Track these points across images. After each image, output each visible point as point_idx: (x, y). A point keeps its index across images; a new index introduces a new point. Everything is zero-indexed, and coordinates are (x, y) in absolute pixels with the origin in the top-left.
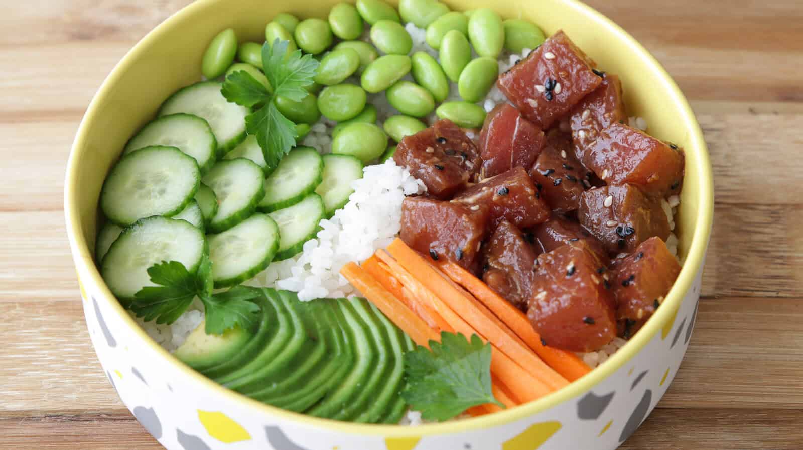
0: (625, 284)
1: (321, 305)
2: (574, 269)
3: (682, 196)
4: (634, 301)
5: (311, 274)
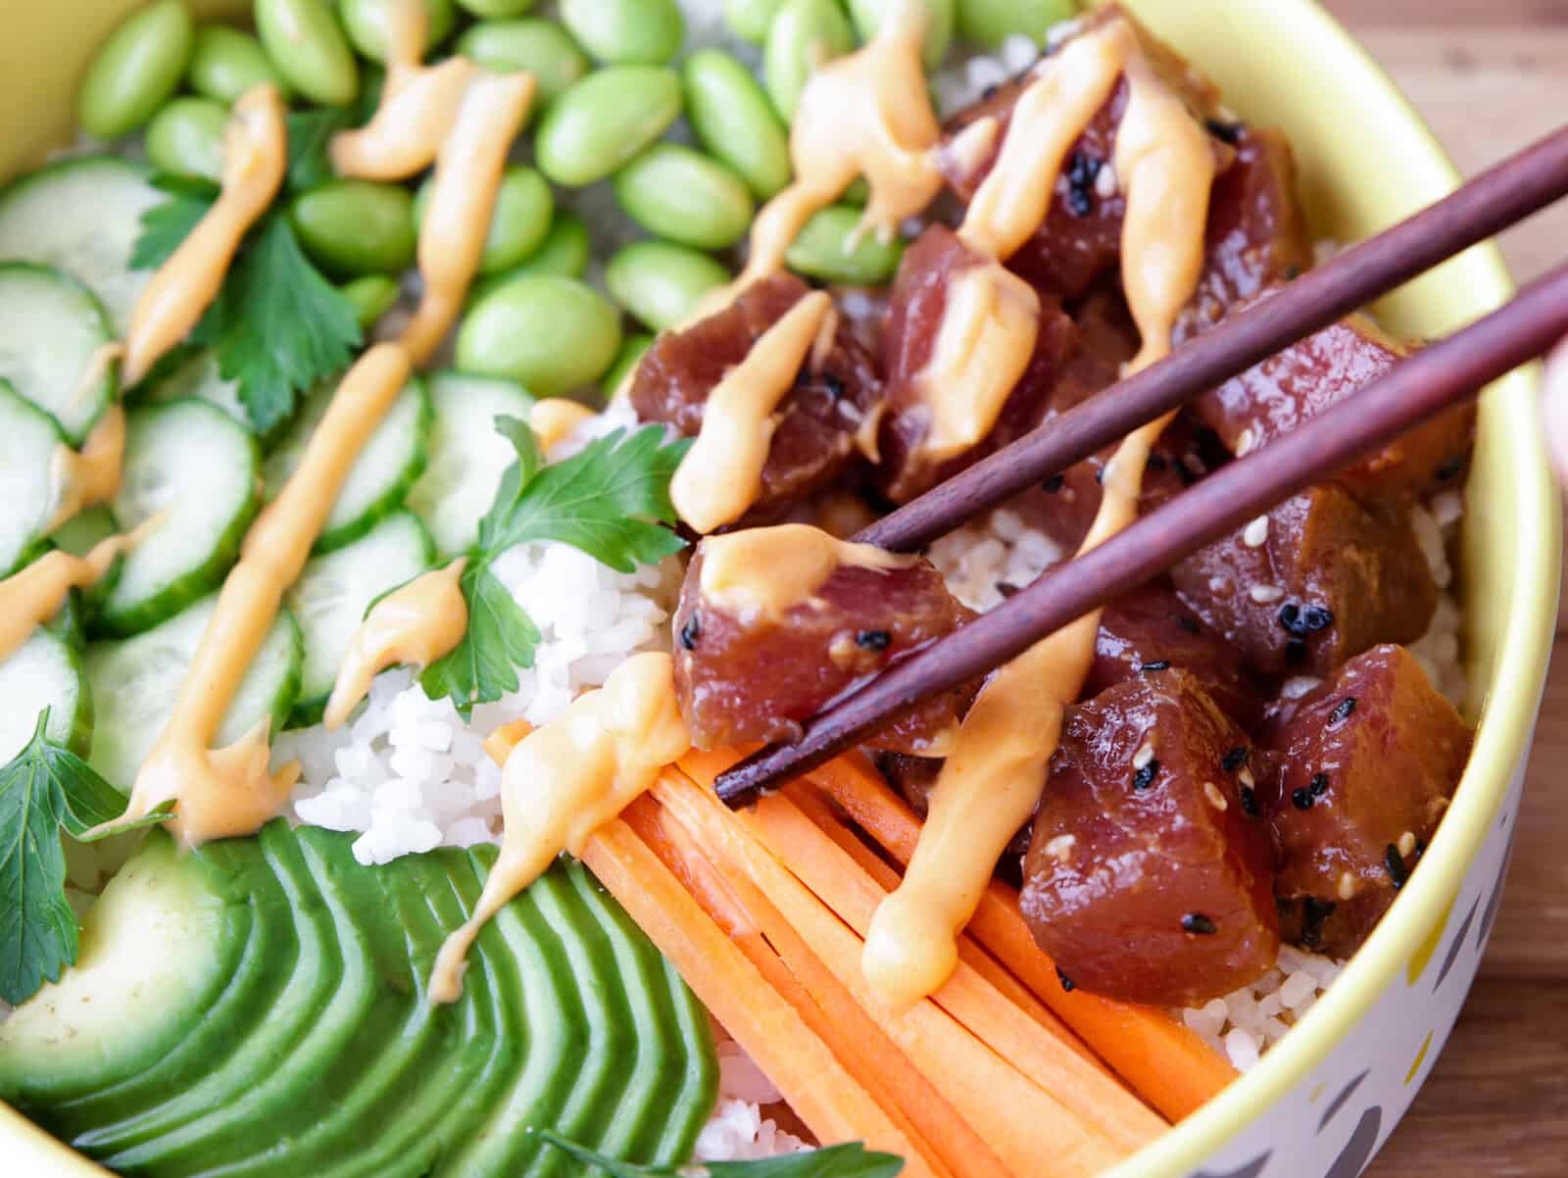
0: (1302, 800)
1: (422, 878)
2: (1154, 765)
3: (1470, 492)
4: (1328, 851)
5: (393, 775)
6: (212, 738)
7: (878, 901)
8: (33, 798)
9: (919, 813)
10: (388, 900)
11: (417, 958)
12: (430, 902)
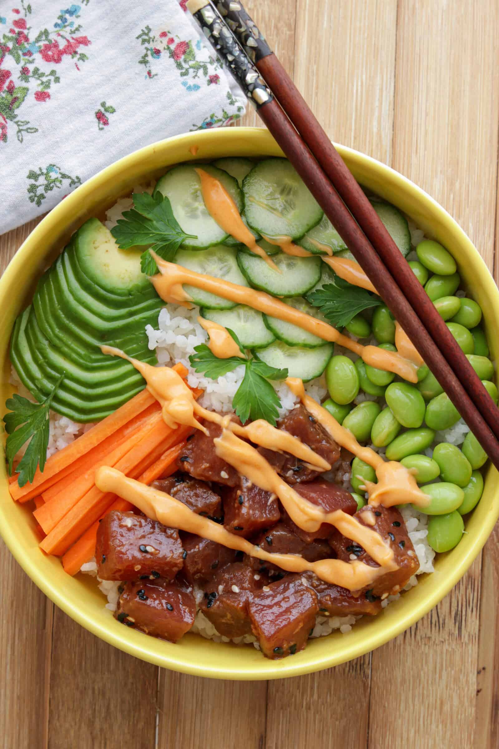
6: (186, 284)
7: (122, 471)
8: (165, 235)
9: (149, 484)
10: (134, 334)
11: (115, 342)
12: (135, 346)
